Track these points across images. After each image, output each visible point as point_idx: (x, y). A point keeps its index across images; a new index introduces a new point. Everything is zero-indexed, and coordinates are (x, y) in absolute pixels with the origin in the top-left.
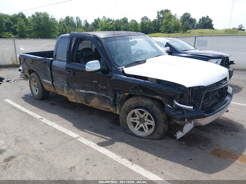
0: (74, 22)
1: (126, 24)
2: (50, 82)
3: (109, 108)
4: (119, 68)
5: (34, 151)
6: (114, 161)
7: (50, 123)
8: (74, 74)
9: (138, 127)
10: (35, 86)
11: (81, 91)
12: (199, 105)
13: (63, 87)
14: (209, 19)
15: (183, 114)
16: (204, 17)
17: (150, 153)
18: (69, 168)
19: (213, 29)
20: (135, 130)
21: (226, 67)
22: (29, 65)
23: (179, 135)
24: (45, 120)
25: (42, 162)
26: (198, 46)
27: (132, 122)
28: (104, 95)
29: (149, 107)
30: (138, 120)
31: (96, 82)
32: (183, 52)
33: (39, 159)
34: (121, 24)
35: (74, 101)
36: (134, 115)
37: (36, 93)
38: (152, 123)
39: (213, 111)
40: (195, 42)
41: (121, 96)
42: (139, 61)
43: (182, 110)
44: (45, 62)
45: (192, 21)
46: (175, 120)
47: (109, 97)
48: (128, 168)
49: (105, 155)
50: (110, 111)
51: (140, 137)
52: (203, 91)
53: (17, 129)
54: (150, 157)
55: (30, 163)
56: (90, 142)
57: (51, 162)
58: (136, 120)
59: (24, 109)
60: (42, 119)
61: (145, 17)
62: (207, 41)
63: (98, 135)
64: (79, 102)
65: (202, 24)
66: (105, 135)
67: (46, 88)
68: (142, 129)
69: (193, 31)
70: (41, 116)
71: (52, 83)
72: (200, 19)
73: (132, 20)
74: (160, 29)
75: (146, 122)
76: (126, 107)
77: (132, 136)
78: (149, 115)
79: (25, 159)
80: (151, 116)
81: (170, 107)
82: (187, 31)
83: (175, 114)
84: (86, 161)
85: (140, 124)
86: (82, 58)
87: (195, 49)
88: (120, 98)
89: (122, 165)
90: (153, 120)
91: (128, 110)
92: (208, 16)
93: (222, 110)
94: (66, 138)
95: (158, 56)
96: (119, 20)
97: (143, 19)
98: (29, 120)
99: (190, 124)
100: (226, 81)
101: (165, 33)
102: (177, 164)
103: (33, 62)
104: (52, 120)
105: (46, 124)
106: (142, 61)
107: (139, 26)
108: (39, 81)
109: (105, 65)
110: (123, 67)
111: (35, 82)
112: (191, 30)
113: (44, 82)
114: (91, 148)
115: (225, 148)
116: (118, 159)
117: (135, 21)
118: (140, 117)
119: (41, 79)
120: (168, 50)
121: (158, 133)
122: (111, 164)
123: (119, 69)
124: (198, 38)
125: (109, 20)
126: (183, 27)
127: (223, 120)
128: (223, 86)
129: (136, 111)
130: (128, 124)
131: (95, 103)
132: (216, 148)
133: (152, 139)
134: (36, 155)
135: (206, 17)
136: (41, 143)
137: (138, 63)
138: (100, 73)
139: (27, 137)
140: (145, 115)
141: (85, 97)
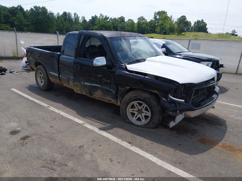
0: (72, 18)
1: (123, 23)
2: (57, 75)
3: (111, 100)
4: (122, 64)
5: (46, 132)
6: (116, 143)
7: (57, 111)
8: (81, 69)
9: (136, 117)
10: (41, 78)
11: (86, 83)
12: (190, 100)
13: (69, 80)
14: (203, 23)
15: (176, 106)
16: (199, 20)
17: (146, 138)
18: (78, 147)
19: (207, 32)
20: (134, 120)
21: (215, 70)
22: (36, 58)
23: (172, 124)
24: (52, 108)
25: (54, 141)
26: (192, 48)
27: (131, 112)
28: (107, 88)
29: (147, 100)
30: (136, 111)
31: (101, 76)
32: (178, 53)
33: (51, 139)
34: (118, 22)
35: (79, 92)
36: (133, 107)
37: (42, 84)
38: (149, 114)
39: (201, 106)
40: (189, 45)
41: (123, 89)
42: (140, 60)
43: (175, 103)
44: (53, 56)
45: (187, 24)
46: (168, 112)
47: (112, 90)
48: (128, 148)
49: (108, 138)
50: (112, 102)
51: (138, 126)
52: (193, 88)
53: (28, 114)
54: (146, 142)
55: (44, 142)
56: (95, 127)
57: (62, 142)
58: (134, 111)
59: (31, 98)
60: (49, 107)
61: (141, 17)
62: (200, 44)
63: (101, 122)
64: (84, 93)
65: (196, 27)
66: (107, 123)
67: (52, 80)
68: (139, 119)
69: (188, 34)
70: (48, 104)
71: (59, 75)
72: (195, 23)
73: (129, 20)
74: (156, 30)
75: (144, 112)
76: (127, 99)
77: (130, 125)
78: (146, 107)
79: (39, 138)
80: (148, 108)
81: (165, 100)
82: (182, 33)
83: (169, 106)
84: (92, 142)
85: (138, 114)
86: (88, 54)
87: (189, 51)
88: (121, 91)
89: (123, 146)
90: (150, 111)
91: (128, 102)
92: (202, 20)
93: (209, 106)
94: (73, 124)
95: (156, 56)
96: (116, 18)
97: (139, 19)
98: (37, 108)
99: (181, 115)
100: (214, 81)
101: (161, 34)
102: (168, 147)
103: (41, 55)
104: (58, 109)
105: (54, 111)
106: (142, 60)
107: (136, 26)
108: (45, 74)
109: (110, 61)
110: (126, 64)
111: (41, 74)
112: (186, 33)
113: (50, 74)
114: (96, 132)
115: (210, 137)
116: (119, 141)
117: (132, 20)
118: (138, 108)
119: (48, 72)
120: (164, 51)
121: (153, 123)
122: (113, 145)
123: (123, 66)
124: (192, 42)
125: (107, 18)
126: (178, 29)
127: (209, 115)
128: (211, 85)
129: (135, 103)
130: (127, 114)
131: (98, 95)
132: (202, 137)
133: (148, 128)
134: (48, 136)
135: (201, 20)
136: (51, 127)
137: (138, 61)
138: (105, 68)
139: (38, 122)
140: (143, 107)
141: (89, 89)
